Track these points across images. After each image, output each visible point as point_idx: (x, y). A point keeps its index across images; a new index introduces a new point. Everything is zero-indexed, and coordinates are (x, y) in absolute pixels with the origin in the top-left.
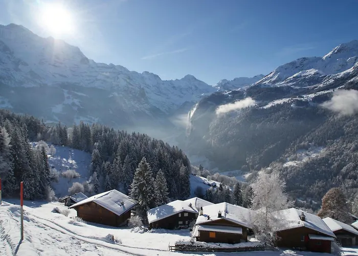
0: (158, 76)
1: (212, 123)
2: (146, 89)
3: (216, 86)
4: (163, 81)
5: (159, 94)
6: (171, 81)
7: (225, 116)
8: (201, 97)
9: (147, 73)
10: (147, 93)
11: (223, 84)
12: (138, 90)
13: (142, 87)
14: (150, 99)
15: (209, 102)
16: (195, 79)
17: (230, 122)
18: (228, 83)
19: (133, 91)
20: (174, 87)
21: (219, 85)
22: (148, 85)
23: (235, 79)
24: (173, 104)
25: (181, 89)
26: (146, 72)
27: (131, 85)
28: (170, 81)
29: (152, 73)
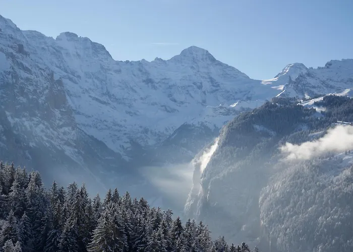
0: (103, 48)
1: (267, 189)
2: (68, 84)
3: (274, 83)
4: (118, 63)
5: (104, 99)
6: (141, 64)
7: (306, 171)
8: (229, 112)
9: (70, 36)
10: (70, 95)
11: (294, 77)
12: (46, 84)
13: (56, 77)
14: (78, 113)
15: (258, 127)
16: (213, 60)
17: (324, 187)
18: (310, 73)
19: (31, 88)
20: (149, 81)
21: (282, 78)
22: (73, 73)
23: (329, 65)
24: (146, 131)
25: (170, 87)
26: (68, 34)
27: (26, 69)
28: (139, 63)
29: (86, 39)
